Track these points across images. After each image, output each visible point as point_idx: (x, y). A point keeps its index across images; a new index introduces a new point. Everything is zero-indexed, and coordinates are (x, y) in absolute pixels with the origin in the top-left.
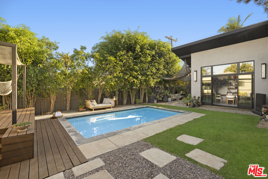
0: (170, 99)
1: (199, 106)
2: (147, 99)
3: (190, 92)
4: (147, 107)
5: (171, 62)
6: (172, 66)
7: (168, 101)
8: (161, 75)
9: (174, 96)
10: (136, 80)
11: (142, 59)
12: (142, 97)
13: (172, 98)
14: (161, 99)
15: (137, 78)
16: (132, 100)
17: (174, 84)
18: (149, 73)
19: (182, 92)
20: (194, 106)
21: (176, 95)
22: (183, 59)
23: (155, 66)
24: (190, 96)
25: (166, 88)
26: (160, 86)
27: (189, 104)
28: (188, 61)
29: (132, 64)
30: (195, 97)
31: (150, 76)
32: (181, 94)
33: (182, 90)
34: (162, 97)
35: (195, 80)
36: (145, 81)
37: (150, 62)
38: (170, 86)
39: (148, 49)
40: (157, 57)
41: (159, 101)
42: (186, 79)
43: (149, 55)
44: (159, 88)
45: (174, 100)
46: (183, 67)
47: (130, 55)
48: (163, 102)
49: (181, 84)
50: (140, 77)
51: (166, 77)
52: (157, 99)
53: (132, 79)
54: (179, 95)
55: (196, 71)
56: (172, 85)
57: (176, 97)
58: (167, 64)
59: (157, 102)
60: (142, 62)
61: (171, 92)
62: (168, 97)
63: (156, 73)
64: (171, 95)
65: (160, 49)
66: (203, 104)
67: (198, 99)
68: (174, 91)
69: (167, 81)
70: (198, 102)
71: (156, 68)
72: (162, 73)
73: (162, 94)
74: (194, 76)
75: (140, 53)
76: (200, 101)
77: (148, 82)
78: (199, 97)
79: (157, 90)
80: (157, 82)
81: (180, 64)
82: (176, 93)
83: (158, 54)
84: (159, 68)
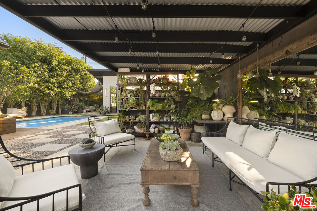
0: (85, 111)
1: (109, 113)
2: (60, 111)
3: (102, 104)
4: (64, 116)
5: (87, 79)
6: (87, 81)
7: (83, 113)
8: (77, 88)
9: (88, 109)
10: (52, 92)
11: (59, 73)
12: (55, 108)
13: (87, 110)
14: (77, 110)
15: (52, 90)
16: (42, 111)
17: (89, 97)
18: (65, 86)
19: (95, 105)
20: (105, 113)
21: (91, 107)
22: (97, 79)
23: (72, 80)
24: (103, 107)
25: (80, 101)
26: (75, 98)
27: (101, 112)
28: (101, 80)
29: (48, 76)
30: (106, 107)
31: (66, 89)
32: (95, 107)
33: (96, 103)
34: (77, 108)
35: (106, 95)
36: (60, 93)
37: (66, 77)
38: (84, 99)
39: (65, 65)
40: (73, 72)
41: (74, 112)
42: (99, 94)
43: (66, 70)
44: (75, 100)
45: (88, 112)
46: (97, 84)
47: (46, 67)
48: (78, 113)
49: (95, 98)
50: (56, 89)
51: (81, 91)
52: (72, 110)
53: (47, 91)
54: (93, 107)
55: (107, 89)
56: (86, 99)
57: (90, 109)
58: (83, 79)
59: (73, 113)
60: (58, 75)
61: (86, 104)
62: (83, 109)
63: (72, 86)
64: (86, 107)
65: (76, 66)
66: (111, 112)
67: (108, 109)
68: (88, 104)
69: (82, 95)
70: (108, 111)
71: (72, 82)
72: (78, 87)
73: (77, 106)
74: (105, 92)
75: (57, 68)
76: (109, 110)
77: (63, 94)
78: (108, 107)
79: (72, 102)
80: (73, 95)
81: (95, 81)
82: (90, 106)
83: (74, 70)
84: (75, 83)
